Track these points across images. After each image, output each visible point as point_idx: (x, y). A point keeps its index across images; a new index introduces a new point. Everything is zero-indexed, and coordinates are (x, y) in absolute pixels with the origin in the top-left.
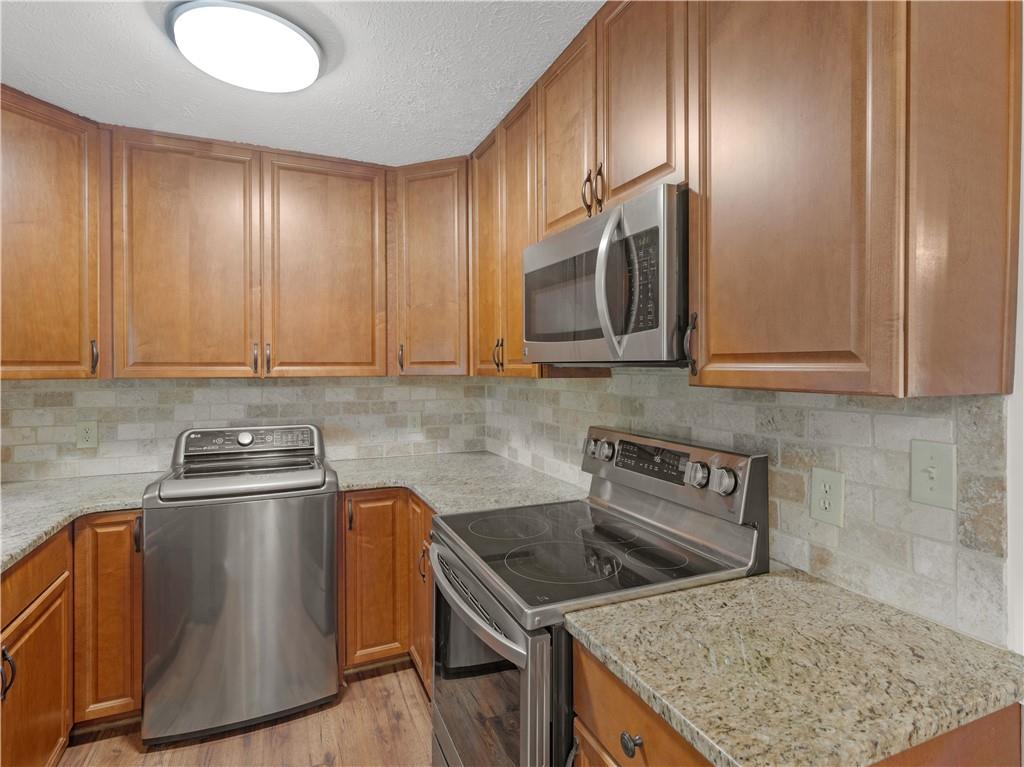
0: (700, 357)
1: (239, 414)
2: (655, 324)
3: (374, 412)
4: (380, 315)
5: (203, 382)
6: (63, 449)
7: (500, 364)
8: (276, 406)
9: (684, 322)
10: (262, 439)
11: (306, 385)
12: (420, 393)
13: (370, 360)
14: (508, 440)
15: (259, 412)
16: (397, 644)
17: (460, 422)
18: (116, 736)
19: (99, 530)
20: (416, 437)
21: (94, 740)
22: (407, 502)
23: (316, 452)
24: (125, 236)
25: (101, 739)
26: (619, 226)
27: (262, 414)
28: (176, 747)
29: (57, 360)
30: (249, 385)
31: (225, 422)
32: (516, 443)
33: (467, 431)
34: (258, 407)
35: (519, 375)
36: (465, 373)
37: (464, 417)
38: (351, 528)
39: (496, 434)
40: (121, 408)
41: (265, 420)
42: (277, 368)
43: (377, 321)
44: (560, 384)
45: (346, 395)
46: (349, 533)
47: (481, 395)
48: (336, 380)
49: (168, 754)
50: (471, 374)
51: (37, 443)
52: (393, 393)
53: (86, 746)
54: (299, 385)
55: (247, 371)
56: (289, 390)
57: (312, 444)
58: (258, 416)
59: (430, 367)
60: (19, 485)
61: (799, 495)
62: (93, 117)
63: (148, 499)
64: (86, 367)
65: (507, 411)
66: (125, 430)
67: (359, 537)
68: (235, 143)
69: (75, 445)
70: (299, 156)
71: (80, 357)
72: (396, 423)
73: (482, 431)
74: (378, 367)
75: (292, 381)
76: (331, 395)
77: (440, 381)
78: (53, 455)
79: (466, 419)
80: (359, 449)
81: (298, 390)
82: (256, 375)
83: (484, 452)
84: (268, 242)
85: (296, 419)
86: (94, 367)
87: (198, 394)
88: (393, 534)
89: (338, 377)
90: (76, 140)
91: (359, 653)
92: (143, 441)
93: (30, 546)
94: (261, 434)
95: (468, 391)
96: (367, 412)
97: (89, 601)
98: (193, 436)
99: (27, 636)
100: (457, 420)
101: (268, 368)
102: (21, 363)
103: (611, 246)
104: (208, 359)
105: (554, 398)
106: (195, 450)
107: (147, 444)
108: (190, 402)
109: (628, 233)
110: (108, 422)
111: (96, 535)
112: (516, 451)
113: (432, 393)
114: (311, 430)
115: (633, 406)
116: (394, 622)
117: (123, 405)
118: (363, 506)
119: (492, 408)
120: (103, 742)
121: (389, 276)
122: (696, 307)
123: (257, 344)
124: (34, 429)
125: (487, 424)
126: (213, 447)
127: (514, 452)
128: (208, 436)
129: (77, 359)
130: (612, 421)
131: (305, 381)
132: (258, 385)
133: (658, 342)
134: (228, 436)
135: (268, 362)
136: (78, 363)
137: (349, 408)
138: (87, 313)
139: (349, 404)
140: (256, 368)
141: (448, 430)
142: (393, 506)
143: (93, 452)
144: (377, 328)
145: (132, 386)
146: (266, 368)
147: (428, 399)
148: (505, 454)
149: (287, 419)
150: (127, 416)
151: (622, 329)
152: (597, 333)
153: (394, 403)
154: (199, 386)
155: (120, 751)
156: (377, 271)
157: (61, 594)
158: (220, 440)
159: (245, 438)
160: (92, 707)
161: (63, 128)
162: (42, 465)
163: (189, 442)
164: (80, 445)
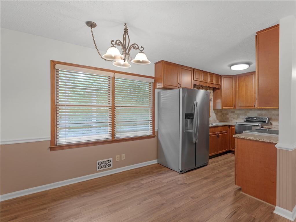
1: (256, 115)
6: (234, 118)
8: (263, 114)
10: (258, 119)
23: (267, 122)
24: (238, 89)
29: (230, 106)
34: (259, 114)
51: (231, 117)
55: (254, 107)
56: (265, 111)
64: (233, 107)
66: (241, 116)
78: (232, 119)
81: (267, 111)
86: (234, 107)
87: (250, 111)
90: (232, 79)
93: (221, 125)
99: (221, 134)
102: (226, 107)
107: (243, 119)
108: (249, 113)
110: (239, 115)
111: (232, 128)
114: (267, 118)
124: (231, 115)
128: (249, 118)
138: (233, 100)
143: (237, 119)
145: (241, 110)
150: (241, 114)
157: (227, 133)
158: (251, 119)
159: (255, 119)
160: (231, 149)
161: (230, 77)
162: (232, 120)
163: (247, 118)
164: (236, 118)
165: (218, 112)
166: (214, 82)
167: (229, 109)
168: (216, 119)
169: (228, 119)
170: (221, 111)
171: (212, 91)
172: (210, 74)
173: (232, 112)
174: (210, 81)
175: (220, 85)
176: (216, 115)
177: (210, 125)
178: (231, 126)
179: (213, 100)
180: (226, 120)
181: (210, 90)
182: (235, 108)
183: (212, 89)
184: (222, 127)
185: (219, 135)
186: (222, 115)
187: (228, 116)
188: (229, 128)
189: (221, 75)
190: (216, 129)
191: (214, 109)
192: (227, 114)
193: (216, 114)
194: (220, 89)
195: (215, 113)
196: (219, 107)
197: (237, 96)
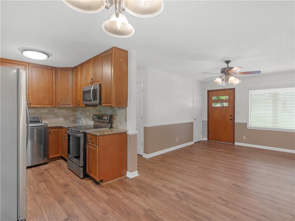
0: (102, 103)
2: (97, 100)
3: (52, 114)
4: (54, 96)
7: (79, 105)
9: (100, 99)
11: (37, 109)
12: (62, 111)
13: (52, 104)
14: (81, 119)
16: (59, 155)
17: (71, 117)
20: (62, 119)
22: (61, 129)
23: (40, 122)
26: (94, 87)
32: (83, 119)
33: (73, 118)
35: (83, 107)
36: (72, 106)
37: (72, 115)
38: (50, 134)
39: (79, 118)
42: (32, 105)
43: (54, 97)
44: (90, 108)
45: (46, 111)
47: (76, 111)
50: (74, 106)
52: (56, 111)
57: (39, 120)
59: (65, 105)
61: (115, 120)
65: (81, 114)
67: (51, 136)
70: (37, 64)
72: (57, 116)
73: (76, 118)
74: (54, 105)
76: (42, 111)
77: (67, 108)
79: (73, 116)
80: (49, 122)
83: (76, 122)
88: (58, 135)
91: (51, 156)
95: (73, 111)
96: (51, 114)
100: (70, 116)
103: (93, 90)
105: (89, 111)
109: (95, 88)
112: (83, 121)
113: (65, 111)
114: (39, 117)
115: (100, 111)
116: (58, 151)
118: (52, 130)
119: (78, 114)
121: (56, 88)
122: (102, 98)
123: (28, 100)
125: (77, 117)
127: (82, 121)
130: (97, 113)
133: (98, 102)
137: (47, 114)
139: (46, 113)
141: (68, 118)
142: (58, 130)
144: (54, 98)
146: (30, 105)
147: (64, 112)
148: (81, 122)
151: (94, 100)
152: (91, 100)
153: (57, 113)
156: (54, 87)
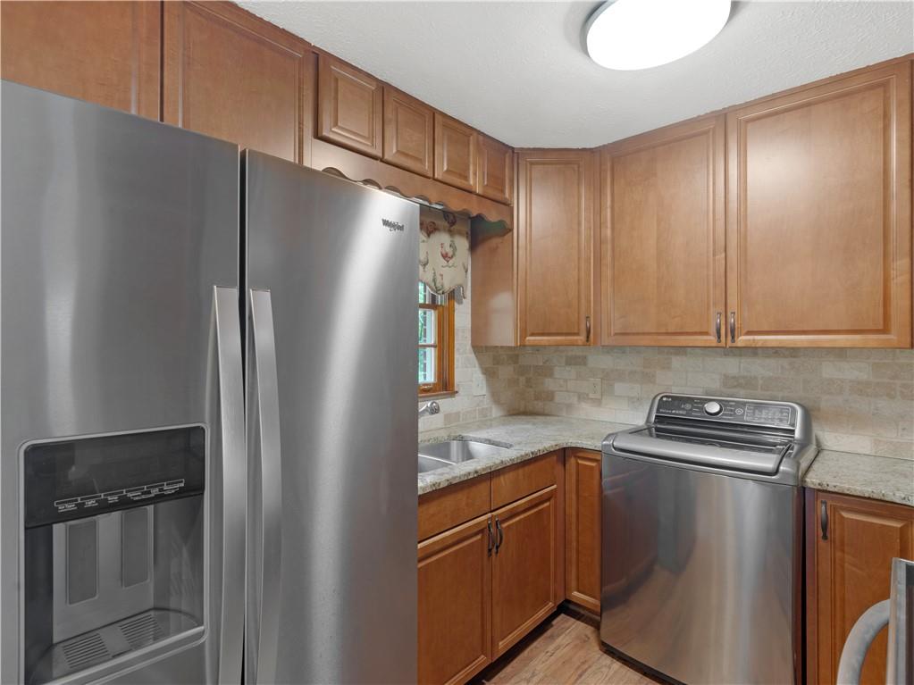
1: (715, 384)
4: (899, 264)
5: (681, 350)
6: (582, 397)
8: (755, 378)
10: (731, 411)
13: (881, 327)
15: (736, 384)
18: (591, 625)
19: (580, 462)
21: (578, 619)
23: (797, 434)
24: (609, 232)
25: (583, 622)
27: (740, 386)
28: (625, 664)
29: (564, 331)
30: (725, 355)
31: (701, 390)
34: (734, 377)
38: (825, 537)
40: (617, 370)
41: (742, 392)
42: (743, 338)
43: (894, 273)
45: (855, 371)
46: (822, 543)
48: (840, 353)
49: (617, 665)
51: (567, 391)
53: (573, 620)
54: (785, 357)
55: (711, 340)
56: (772, 362)
57: (793, 425)
58: (735, 387)
60: (556, 418)
62: (588, 146)
63: (605, 445)
64: (582, 338)
66: (619, 388)
67: (839, 554)
68: (699, 116)
69: (588, 395)
71: (579, 330)
75: (776, 352)
76: (829, 370)
78: (575, 401)
81: (785, 362)
82: (720, 345)
84: (733, 205)
85: (780, 395)
86: (588, 337)
87: (676, 362)
89: (842, 349)
90: (576, 169)
92: (633, 398)
93: (517, 458)
94: (731, 406)
96: (892, 397)
97: (574, 513)
98: (665, 399)
99: (518, 519)
101: (733, 337)
102: (543, 334)
104: (671, 329)
106: (665, 413)
107: (634, 401)
108: (669, 368)
110: (609, 378)
111: (578, 464)
114: (793, 408)
117: (618, 368)
118: (846, 515)
120: (582, 624)
123: (720, 314)
124: (566, 381)
126: (681, 412)
128: (678, 401)
129: (576, 331)
131: (793, 352)
132: (735, 355)
134: (696, 403)
135: (733, 331)
136: (577, 334)
137: (860, 388)
138: (583, 296)
139: (860, 383)
140: (719, 337)
142: (902, 530)
143: (598, 402)
145: (624, 352)
146: (730, 338)
149: (768, 393)
150: (621, 377)
154: (677, 354)
155: (589, 638)
156: (894, 205)
157: (548, 500)
158: (688, 406)
159: (714, 408)
160: (576, 593)
161: (568, 163)
162: (569, 407)
163: (661, 404)
164: (591, 396)
165: (497, 361)
166: (476, 182)
167: (558, 345)
168: (487, 402)
169: (550, 396)
170: (517, 356)
171: (463, 244)
172: (445, 126)
173: (571, 361)
174: (448, 171)
175: (507, 205)
176: (487, 380)
177: (420, 484)
178: (575, 451)
179: (468, 293)
180: (539, 405)
181: (451, 233)
182: (595, 343)
183: (466, 228)
184: (521, 471)
185: (505, 525)
186: (522, 379)
187: (549, 384)
188: (559, 467)
189: (513, 148)
190: (483, 488)
191: (479, 348)
192: (546, 371)
193: (489, 373)
194: (511, 230)
195: (481, 365)
196: (504, 333)
197: (607, 273)
